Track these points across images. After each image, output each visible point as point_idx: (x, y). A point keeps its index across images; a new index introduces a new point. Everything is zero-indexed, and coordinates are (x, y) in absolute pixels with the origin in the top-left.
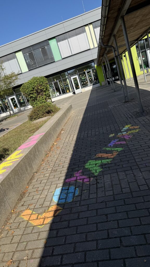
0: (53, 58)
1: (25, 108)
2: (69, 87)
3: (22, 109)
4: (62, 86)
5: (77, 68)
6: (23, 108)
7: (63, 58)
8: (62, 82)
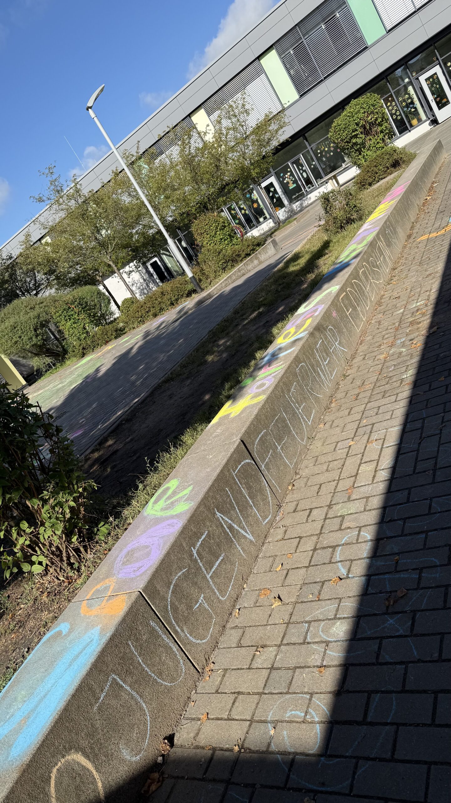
0: (361, 39)
1: (301, 204)
2: (415, 108)
3: (296, 206)
4: (396, 112)
5: (434, 43)
6: (297, 203)
7: (389, 29)
8: (393, 100)
